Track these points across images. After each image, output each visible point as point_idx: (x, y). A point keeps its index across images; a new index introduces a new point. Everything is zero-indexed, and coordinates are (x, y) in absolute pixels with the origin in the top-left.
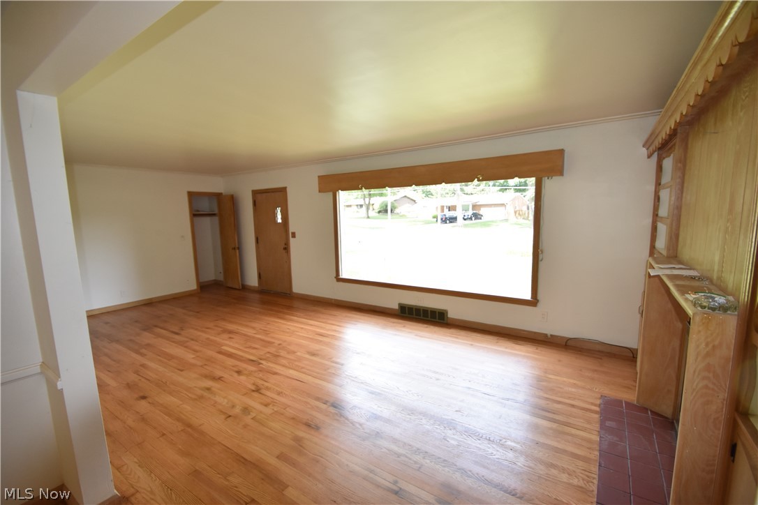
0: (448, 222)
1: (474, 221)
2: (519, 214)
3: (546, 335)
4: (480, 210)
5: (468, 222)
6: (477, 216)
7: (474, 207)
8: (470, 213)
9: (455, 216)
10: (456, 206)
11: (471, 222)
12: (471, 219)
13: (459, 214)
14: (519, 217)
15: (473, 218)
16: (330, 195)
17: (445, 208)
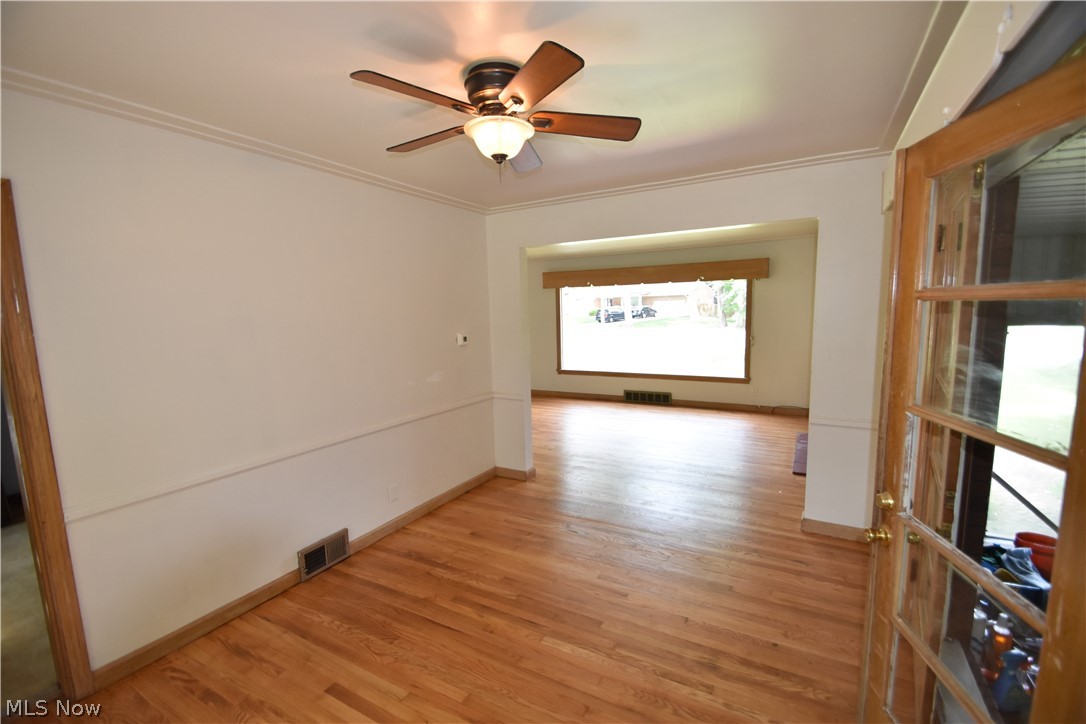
0: (611, 320)
1: (645, 319)
2: (704, 309)
3: (757, 407)
4: (652, 304)
5: (636, 320)
6: (648, 312)
7: (645, 299)
8: (640, 308)
9: (620, 312)
10: (620, 299)
11: (641, 320)
12: (641, 316)
13: (626, 308)
14: (704, 313)
15: (644, 315)
16: (554, 290)
17: (602, 301)
